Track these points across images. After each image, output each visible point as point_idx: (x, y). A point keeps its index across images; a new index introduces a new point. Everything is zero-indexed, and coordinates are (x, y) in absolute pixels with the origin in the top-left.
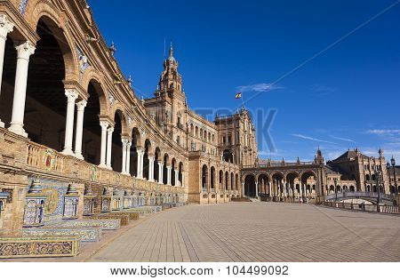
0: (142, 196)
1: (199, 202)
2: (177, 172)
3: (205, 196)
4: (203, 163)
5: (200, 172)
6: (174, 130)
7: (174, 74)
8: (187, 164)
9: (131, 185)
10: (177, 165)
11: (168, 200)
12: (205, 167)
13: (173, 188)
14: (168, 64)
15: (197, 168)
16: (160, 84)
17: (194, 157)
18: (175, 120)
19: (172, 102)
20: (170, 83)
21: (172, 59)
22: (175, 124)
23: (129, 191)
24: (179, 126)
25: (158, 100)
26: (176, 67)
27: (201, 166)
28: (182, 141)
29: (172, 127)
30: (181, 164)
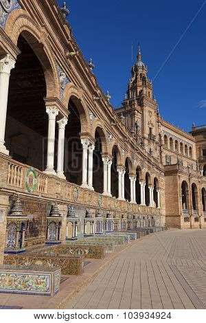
0: (111, 218)
1: (179, 227)
2: (151, 189)
3: (186, 219)
4: (182, 179)
5: (180, 190)
6: (146, 142)
7: (144, 79)
8: (163, 181)
9: (95, 204)
10: (151, 181)
11: (142, 224)
12: (184, 184)
13: (147, 209)
14: (136, 69)
15: (175, 185)
16: (128, 93)
17: (171, 171)
18: (147, 131)
19: (142, 110)
20: (139, 90)
21: (140, 64)
22: (146, 136)
23: (92, 211)
24: (151, 138)
25: (127, 110)
26: (145, 72)
27: (180, 182)
28: (156, 154)
29: (144, 138)
30: (156, 180)
